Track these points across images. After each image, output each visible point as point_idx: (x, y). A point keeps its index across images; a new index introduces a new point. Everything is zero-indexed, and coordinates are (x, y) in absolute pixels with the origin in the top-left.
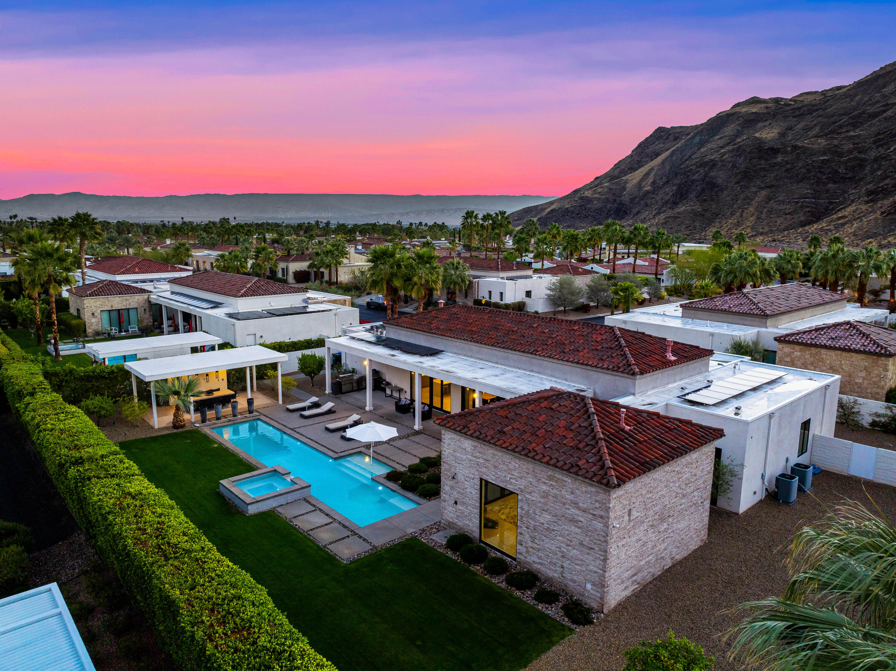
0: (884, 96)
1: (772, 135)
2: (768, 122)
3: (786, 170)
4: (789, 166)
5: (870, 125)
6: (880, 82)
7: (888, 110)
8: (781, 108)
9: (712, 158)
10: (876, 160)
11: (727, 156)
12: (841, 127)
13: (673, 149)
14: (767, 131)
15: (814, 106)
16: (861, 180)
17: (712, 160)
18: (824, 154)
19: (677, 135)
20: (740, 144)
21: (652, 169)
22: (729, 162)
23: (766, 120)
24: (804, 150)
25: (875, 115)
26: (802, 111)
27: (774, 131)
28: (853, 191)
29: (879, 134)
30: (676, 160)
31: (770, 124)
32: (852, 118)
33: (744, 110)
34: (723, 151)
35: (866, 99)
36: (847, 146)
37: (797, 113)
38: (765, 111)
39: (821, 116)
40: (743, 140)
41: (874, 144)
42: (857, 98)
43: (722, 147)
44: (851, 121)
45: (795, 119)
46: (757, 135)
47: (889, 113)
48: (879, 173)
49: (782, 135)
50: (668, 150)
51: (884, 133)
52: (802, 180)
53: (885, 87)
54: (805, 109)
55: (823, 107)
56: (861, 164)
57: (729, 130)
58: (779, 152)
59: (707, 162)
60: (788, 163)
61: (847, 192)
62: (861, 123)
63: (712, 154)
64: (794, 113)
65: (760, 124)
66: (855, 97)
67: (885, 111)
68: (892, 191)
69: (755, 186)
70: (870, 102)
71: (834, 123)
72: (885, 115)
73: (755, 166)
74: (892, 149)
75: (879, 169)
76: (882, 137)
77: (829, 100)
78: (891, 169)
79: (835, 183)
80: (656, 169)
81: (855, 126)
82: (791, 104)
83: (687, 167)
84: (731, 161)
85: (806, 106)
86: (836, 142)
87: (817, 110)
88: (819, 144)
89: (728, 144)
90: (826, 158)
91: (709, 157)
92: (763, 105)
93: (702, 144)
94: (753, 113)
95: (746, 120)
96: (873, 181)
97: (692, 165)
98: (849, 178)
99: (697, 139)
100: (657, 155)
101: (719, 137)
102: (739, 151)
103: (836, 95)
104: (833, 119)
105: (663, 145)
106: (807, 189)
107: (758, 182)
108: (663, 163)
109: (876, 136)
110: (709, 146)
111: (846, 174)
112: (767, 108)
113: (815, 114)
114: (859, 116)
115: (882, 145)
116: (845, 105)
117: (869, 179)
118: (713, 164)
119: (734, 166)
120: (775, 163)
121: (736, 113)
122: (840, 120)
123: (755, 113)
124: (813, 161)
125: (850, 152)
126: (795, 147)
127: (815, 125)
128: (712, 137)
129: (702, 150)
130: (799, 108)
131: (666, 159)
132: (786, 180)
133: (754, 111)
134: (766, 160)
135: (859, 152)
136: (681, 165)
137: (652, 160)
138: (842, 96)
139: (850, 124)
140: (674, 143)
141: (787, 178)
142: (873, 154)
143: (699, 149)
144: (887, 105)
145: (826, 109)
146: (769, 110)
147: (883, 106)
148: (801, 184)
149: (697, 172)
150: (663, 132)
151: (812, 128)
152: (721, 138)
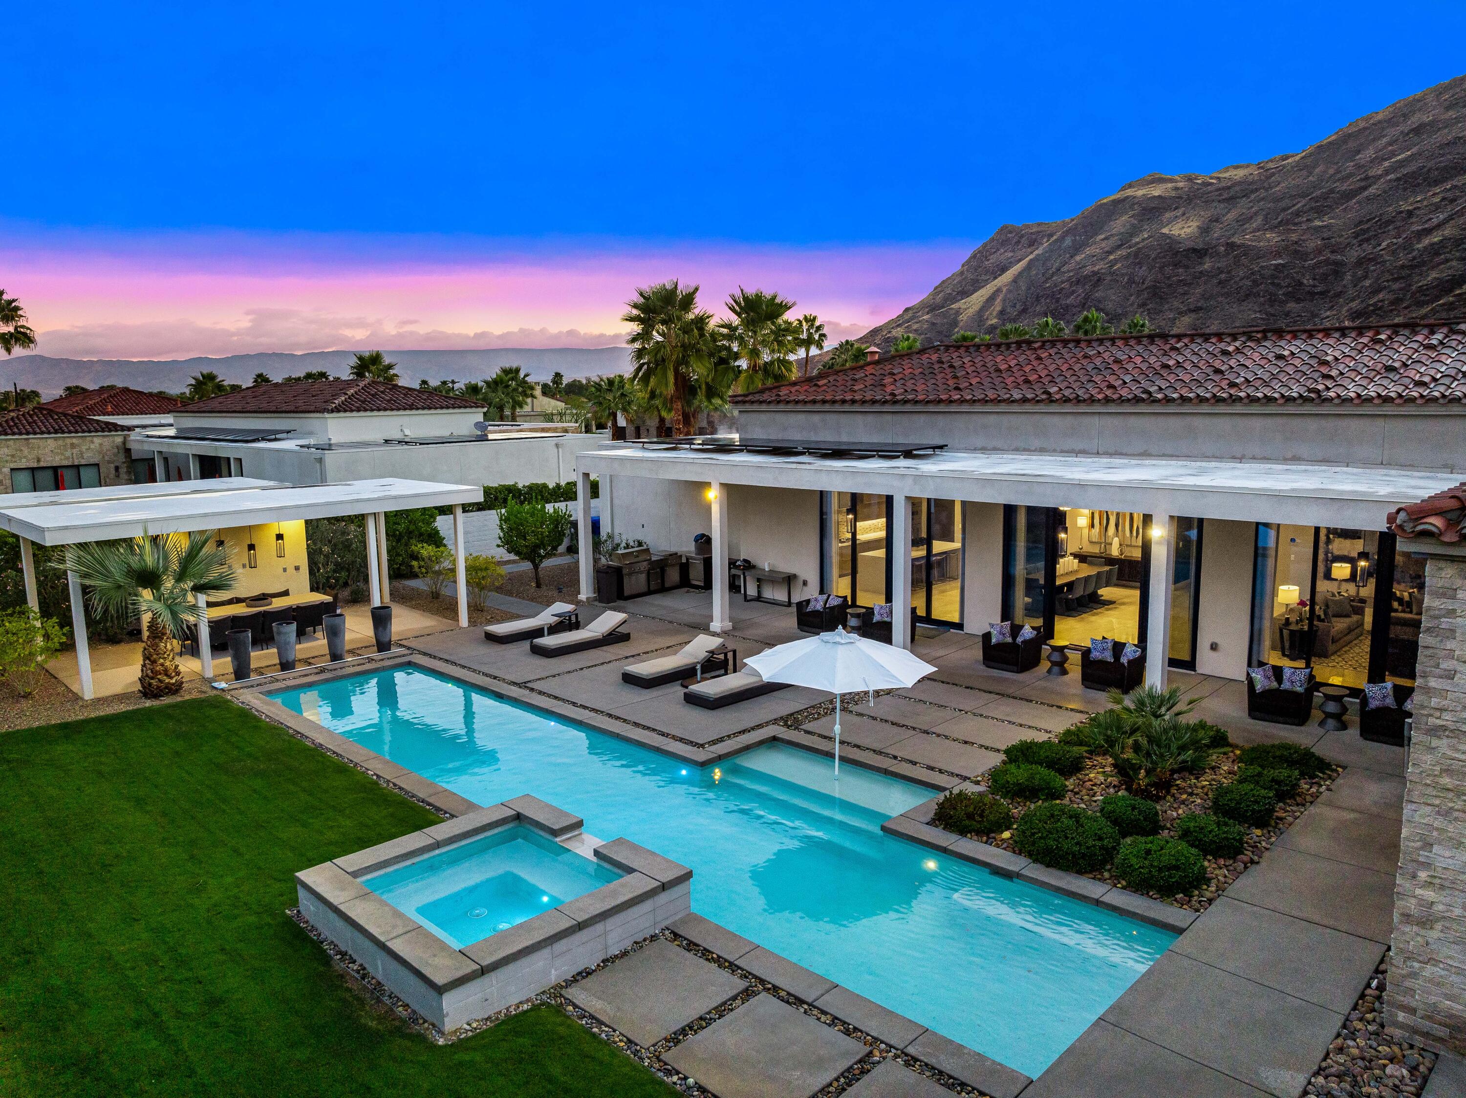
0: (1359, 167)
1: (1188, 230)
2: (1181, 211)
3: (1220, 283)
4: (1223, 276)
5: (1345, 210)
6: (1352, 145)
7: (1370, 186)
8: (1198, 189)
9: (1096, 269)
10: (1360, 262)
11: (1119, 265)
12: (1298, 214)
13: (1031, 257)
14: (1179, 225)
15: (1252, 183)
16: (1339, 295)
17: (1094, 273)
18: (1278, 255)
19: (1034, 237)
20: (1140, 246)
21: (999, 290)
22: (1123, 275)
23: (1176, 208)
24: (1246, 250)
25: (1348, 196)
26: (1232, 193)
27: (1191, 224)
28: (1328, 313)
29: (1361, 222)
30: (1037, 274)
31: (1184, 214)
32: (1316, 199)
33: (1140, 193)
34: (1112, 257)
35: (1331, 171)
36: (1313, 243)
37: (1225, 196)
38: (1173, 194)
39: (1263, 199)
40: (1143, 240)
41: (1355, 238)
42: (1318, 170)
43: (1109, 253)
44: (1313, 205)
45: (1222, 206)
46: (1165, 231)
47: (1372, 190)
48: (1367, 283)
49: (1205, 230)
50: (1020, 260)
51: (1369, 220)
52: (1247, 296)
53: (1358, 152)
54: (1237, 188)
55: (1266, 185)
56: (1337, 268)
57: (1120, 224)
58: (1205, 255)
59: (1086, 277)
60: (1222, 272)
61: (1317, 315)
62: (1330, 207)
63: (1094, 265)
64: (1220, 195)
65: (1168, 215)
66: (1314, 168)
67: (1365, 188)
68: (1392, 311)
69: (1171, 310)
70: (1339, 176)
71: (1284, 210)
72: (1366, 193)
73: (1169, 278)
74: (1384, 244)
75: (1366, 277)
76: (1365, 226)
77: (1273, 174)
78: (1387, 276)
79: (1298, 301)
80: (1004, 290)
81: (1320, 212)
82: (1211, 184)
83: (1055, 285)
84: (1126, 274)
85: (1239, 183)
86: (1294, 237)
87: (1257, 190)
88: (1269, 240)
89: (1119, 247)
90: (1281, 261)
91: (1089, 269)
92: (1170, 185)
93: (1077, 248)
95: (1144, 209)
96: (1358, 296)
97: (1063, 282)
98: (1321, 293)
99: (1068, 241)
100: (1004, 270)
101: (1102, 236)
102: (1138, 257)
103: (1284, 166)
104: (1283, 204)
105: (1010, 254)
106: (1255, 312)
107: (1176, 304)
108: (1015, 281)
109: (1356, 226)
110: (1088, 251)
111: (1314, 286)
112: (1176, 189)
113: (1253, 196)
114: (1325, 197)
115: (1368, 240)
116: (1298, 181)
117: (1351, 292)
118: (1097, 279)
119: (1131, 281)
120: (1201, 272)
121: (1127, 197)
122: (1294, 205)
123: (1159, 196)
124: (1262, 267)
125: (1319, 251)
126: (1231, 246)
127: (1256, 214)
128: (1091, 237)
129: (1078, 258)
130: (1229, 188)
131: (1020, 274)
132: (1220, 299)
133: (1157, 194)
134: (1186, 267)
135: (1332, 252)
136: (1046, 282)
137: (995, 278)
138: (1292, 167)
139: (1312, 208)
140: (1029, 250)
141: (1222, 295)
142: (1353, 254)
143: (1072, 257)
144: (1367, 178)
145: (1272, 188)
146: (1179, 191)
147: (1361, 180)
148: (1245, 303)
149: (1073, 292)
150: (1011, 232)
151: (1251, 218)
152: (1106, 239)
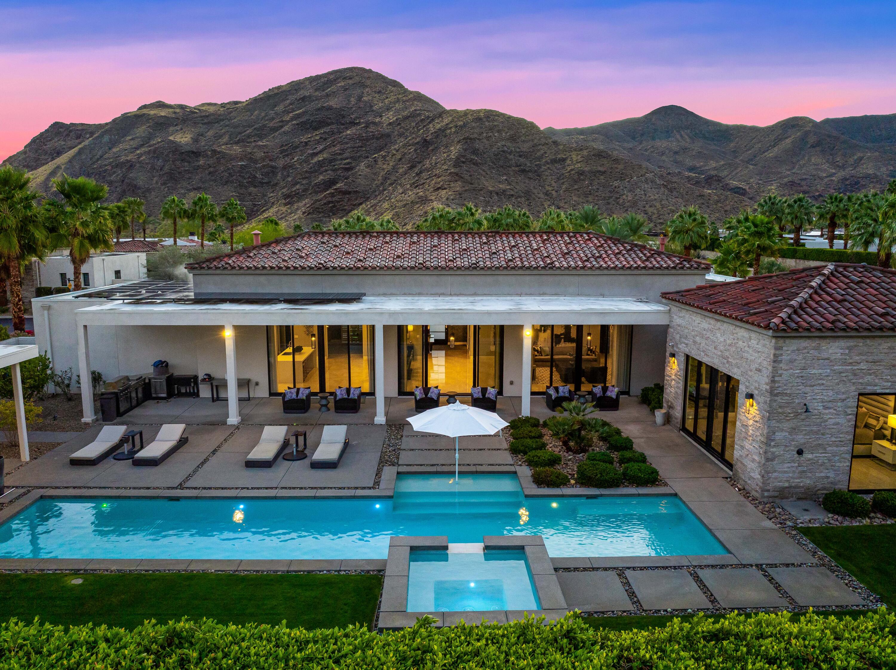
0: (277, 114)
1: (186, 139)
2: (180, 127)
3: (210, 173)
4: (211, 169)
5: (273, 137)
6: (272, 101)
7: (285, 126)
8: (188, 115)
9: (129, 158)
10: (285, 168)
11: (144, 157)
12: (249, 136)
13: (80, 146)
14: (180, 136)
15: (219, 115)
16: (276, 184)
17: (128, 161)
18: (241, 159)
19: (79, 132)
20: (157, 146)
21: (58, 167)
22: (147, 164)
23: (176, 125)
24: (224, 155)
25: (274, 130)
26: (208, 120)
27: (187, 136)
28: (272, 195)
29: (282, 146)
30: (86, 159)
31: (182, 129)
33: (152, 112)
34: (138, 152)
35: (263, 114)
36: (260, 154)
37: (206, 121)
38: (174, 116)
39: (227, 126)
40: (158, 142)
41: (281, 153)
42: (256, 112)
43: (137, 148)
44: (256, 132)
45: (205, 126)
46: (171, 138)
47: (286, 128)
48: (290, 179)
49: (196, 140)
50: (71, 148)
51: (286, 145)
52: (227, 182)
53: (275, 106)
54: (212, 117)
55: (228, 117)
56: (273, 170)
57: (141, 131)
58: (200, 155)
59: (123, 163)
60: (210, 167)
61: (266, 196)
62: (265, 135)
63: (126, 155)
64: (203, 120)
65: (171, 129)
66: (253, 112)
67: (282, 127)
68: (304, 195)
69: (182, 188)
70: (267, 118)
71: (240, 133)
72: (283, 129)
73: (179, 168)
74: (296, 159)
75: (288, 176)
76: (285, 148)
77: (231, 112)
78: (299, 176)
79: (255, 187)
80: (63, 167)
81: (261, 137)
82: (197, 113)
83: (101, 167)
84: (149, 163)
85: (213, 114)
86: (249, 150)
87: (223, 120)
88: (235, 150)
89: (142, 145)
90: (243, 163)
91: (123, 159)
92: (170, 110)
93: (113, 144)
94: (162, 116)
95: (157, 123)
96: (286, 186)
97: (106, 165)
98: (266, 183)
99: (106, 138)
100: (59, 154)
101: (130, 138)
102: (156, 153)
104: (239, 130)
105: (63, 143)
106: (232, 192)
107: (185, 184)
108: (70, 161)
109: (281, 147)
110: (121, 146)
111: (262, 179)
112: (175, 113)
113: (222, 123)
114: (262, 128)
115: (287, 155)
116: (246, 118)
117: (282, 184)
118: (130, 165)
119: (153, 168)
120: (198, 166)
121: (144, 114)
122: (245, 132)
123: (165, 116)
124: (233, 166)
125: (263, 159)
126: (214, 151)
127: (224, 133)
128: (123, 137)
129: (115, 150)
130: (207, 116)
131: (74, 157)
132: (211, 183)
134: (189, 162)
135: (270, 160)
136: (94, 163)
137: (53, 159)
138: (242, 109)
139: (256, 134)
140: (77, 141)
141: (212, 181)
142: (281, 163)
143: (110, 149)
144: (282, 121)
145: (232, 120)
146: (177, 115)
147: (280, 122)
148: (226, 186)
149: (115, 172)
150: (61, 128)
151: (222, 136)
152: (132, 139)
